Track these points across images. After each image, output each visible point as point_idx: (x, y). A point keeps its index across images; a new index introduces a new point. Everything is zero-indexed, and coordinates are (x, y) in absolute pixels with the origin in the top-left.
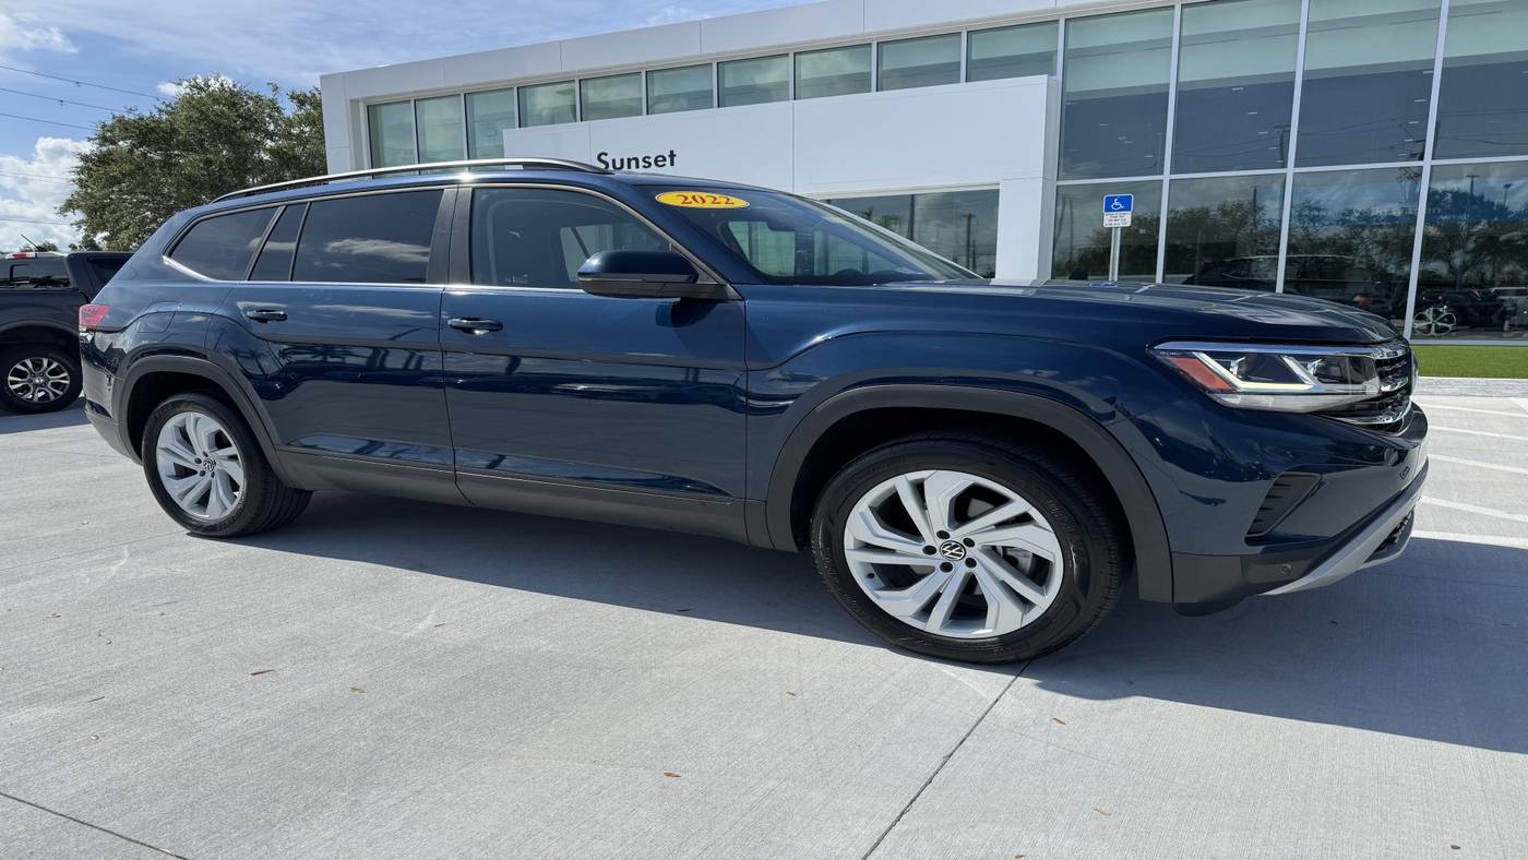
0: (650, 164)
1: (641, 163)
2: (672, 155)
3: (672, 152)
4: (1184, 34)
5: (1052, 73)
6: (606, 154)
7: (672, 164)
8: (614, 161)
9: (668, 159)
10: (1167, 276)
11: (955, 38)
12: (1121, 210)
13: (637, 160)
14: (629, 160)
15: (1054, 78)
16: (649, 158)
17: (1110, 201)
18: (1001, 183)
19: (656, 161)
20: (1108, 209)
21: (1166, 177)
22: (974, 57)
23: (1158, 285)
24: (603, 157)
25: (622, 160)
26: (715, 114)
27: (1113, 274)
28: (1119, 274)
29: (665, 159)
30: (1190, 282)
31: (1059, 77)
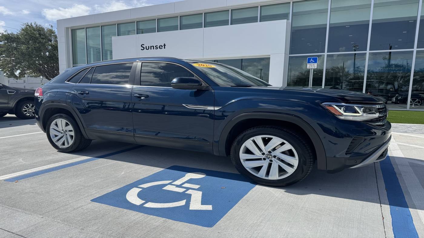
0: (157, 48)
1: (155, 48)
2: (165, 45)
3: (164, 44)
4: (332, 7)
5: (288, 19)
6: (144, 45)
7: (165, 48)
8: (146, 47)
9: (163, 46)
10: (326, 87)
11: (256, 8)
12: (313, 63)
13: (153, 46)
14: (151, 47)
15: (289, 21)
16: (157, 46)
17: (309, 59)
18: (271, 55)
19: (159, 47)
20: (309, 62)
21: (326, 53)
22: (262, 15)
23: (323, 89)
24: (143, 46)
25: (149, 47)
26: (179, 31)
27: (310, 85)
28: (312, 86)
29: (162, 47)
30: (331, 88)
31: (290, 21)
